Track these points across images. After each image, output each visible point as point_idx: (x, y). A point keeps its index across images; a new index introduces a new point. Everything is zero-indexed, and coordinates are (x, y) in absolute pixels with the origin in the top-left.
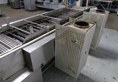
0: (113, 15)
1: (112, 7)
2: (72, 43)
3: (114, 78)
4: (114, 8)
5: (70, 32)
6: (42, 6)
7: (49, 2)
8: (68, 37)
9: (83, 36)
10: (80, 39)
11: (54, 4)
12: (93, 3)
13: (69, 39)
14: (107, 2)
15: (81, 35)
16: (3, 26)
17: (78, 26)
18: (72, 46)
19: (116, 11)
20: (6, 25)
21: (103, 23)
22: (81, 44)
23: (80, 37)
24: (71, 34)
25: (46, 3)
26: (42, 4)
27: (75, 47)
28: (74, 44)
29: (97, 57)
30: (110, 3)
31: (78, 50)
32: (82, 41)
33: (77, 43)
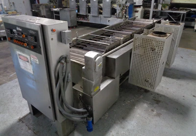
0: (189, 31)
1: (187, 20)
2: (151, 52)
3: (194, 96)
4: (189, 21)
5: (149, 41)
6: (86, 20)
7: (96, 14)
8: (146, 46)
9: (163, 43)
10: (160, 46)
11: (105, 17)
12: (159, 14)
13: (148, 47)
14: (179, 13)
15: (161, 43)
16: (73, 39)
17: (157, 35)
18: (150, 55)
19: (192, 25)
20: (76, 38)
21: (178, 35)
22: (161, 52)
23: (160, 45)
24: (151, 43)
25: (93, 16)
26: (86, 17)
27: (154, 56)
28: (153, 52)
29: (173, 78)
30: (184, 14)
31: (157, 58)
32: (162, 48)
33: (156, 50)
